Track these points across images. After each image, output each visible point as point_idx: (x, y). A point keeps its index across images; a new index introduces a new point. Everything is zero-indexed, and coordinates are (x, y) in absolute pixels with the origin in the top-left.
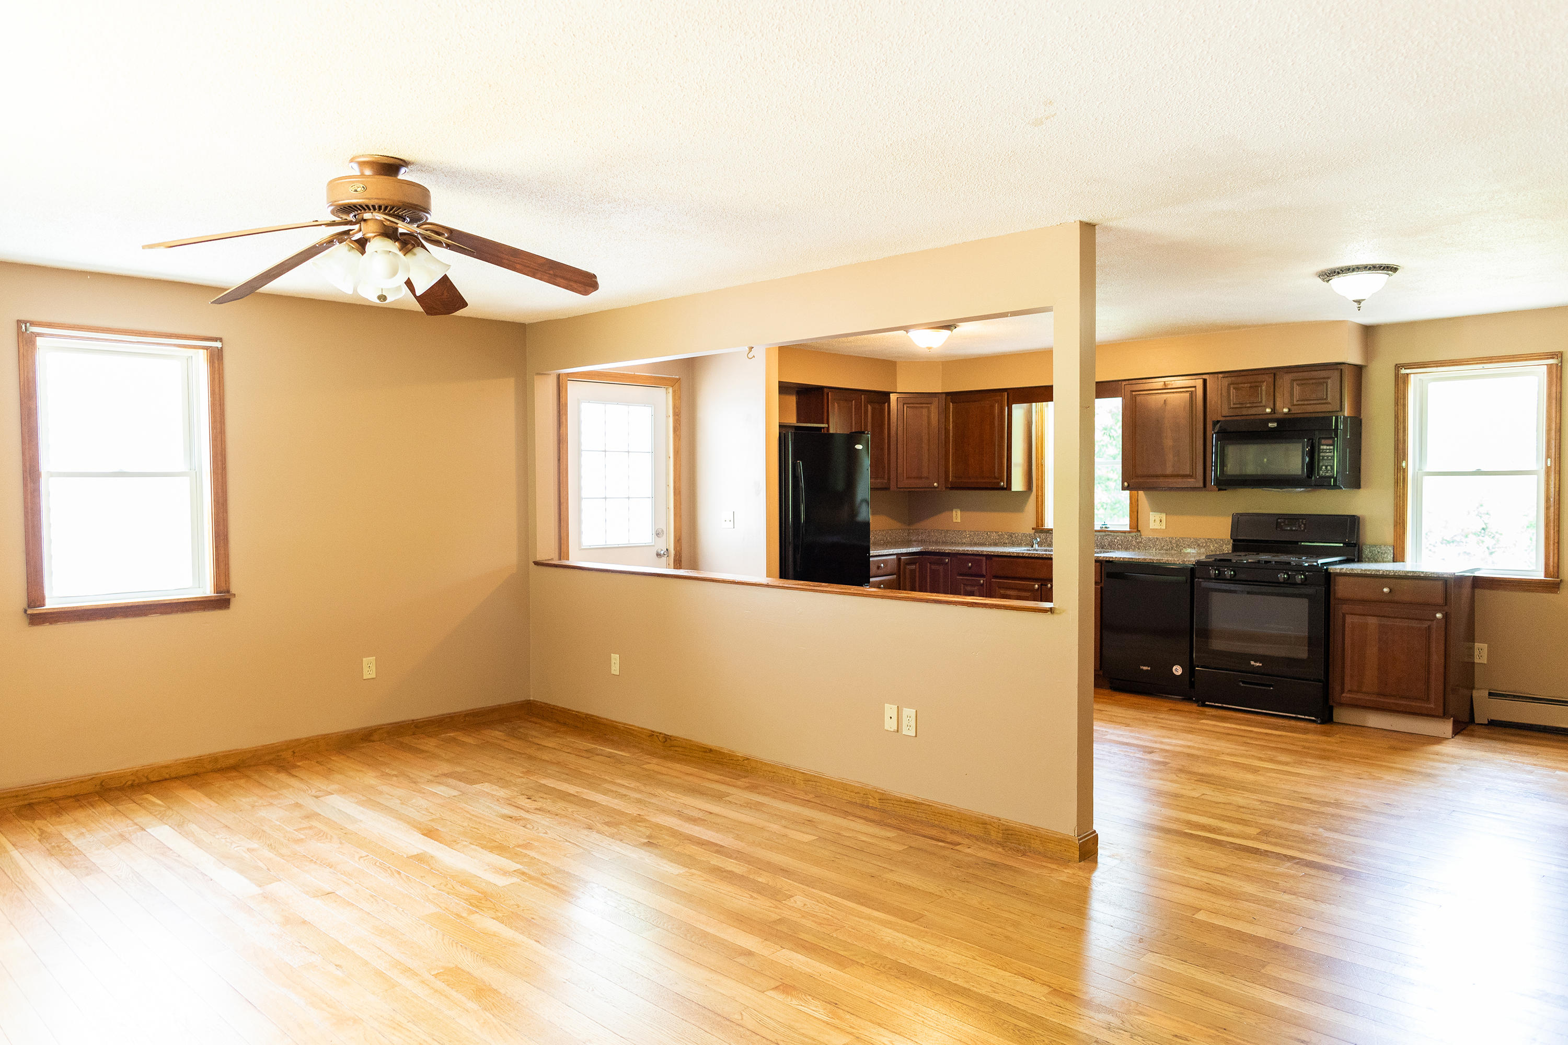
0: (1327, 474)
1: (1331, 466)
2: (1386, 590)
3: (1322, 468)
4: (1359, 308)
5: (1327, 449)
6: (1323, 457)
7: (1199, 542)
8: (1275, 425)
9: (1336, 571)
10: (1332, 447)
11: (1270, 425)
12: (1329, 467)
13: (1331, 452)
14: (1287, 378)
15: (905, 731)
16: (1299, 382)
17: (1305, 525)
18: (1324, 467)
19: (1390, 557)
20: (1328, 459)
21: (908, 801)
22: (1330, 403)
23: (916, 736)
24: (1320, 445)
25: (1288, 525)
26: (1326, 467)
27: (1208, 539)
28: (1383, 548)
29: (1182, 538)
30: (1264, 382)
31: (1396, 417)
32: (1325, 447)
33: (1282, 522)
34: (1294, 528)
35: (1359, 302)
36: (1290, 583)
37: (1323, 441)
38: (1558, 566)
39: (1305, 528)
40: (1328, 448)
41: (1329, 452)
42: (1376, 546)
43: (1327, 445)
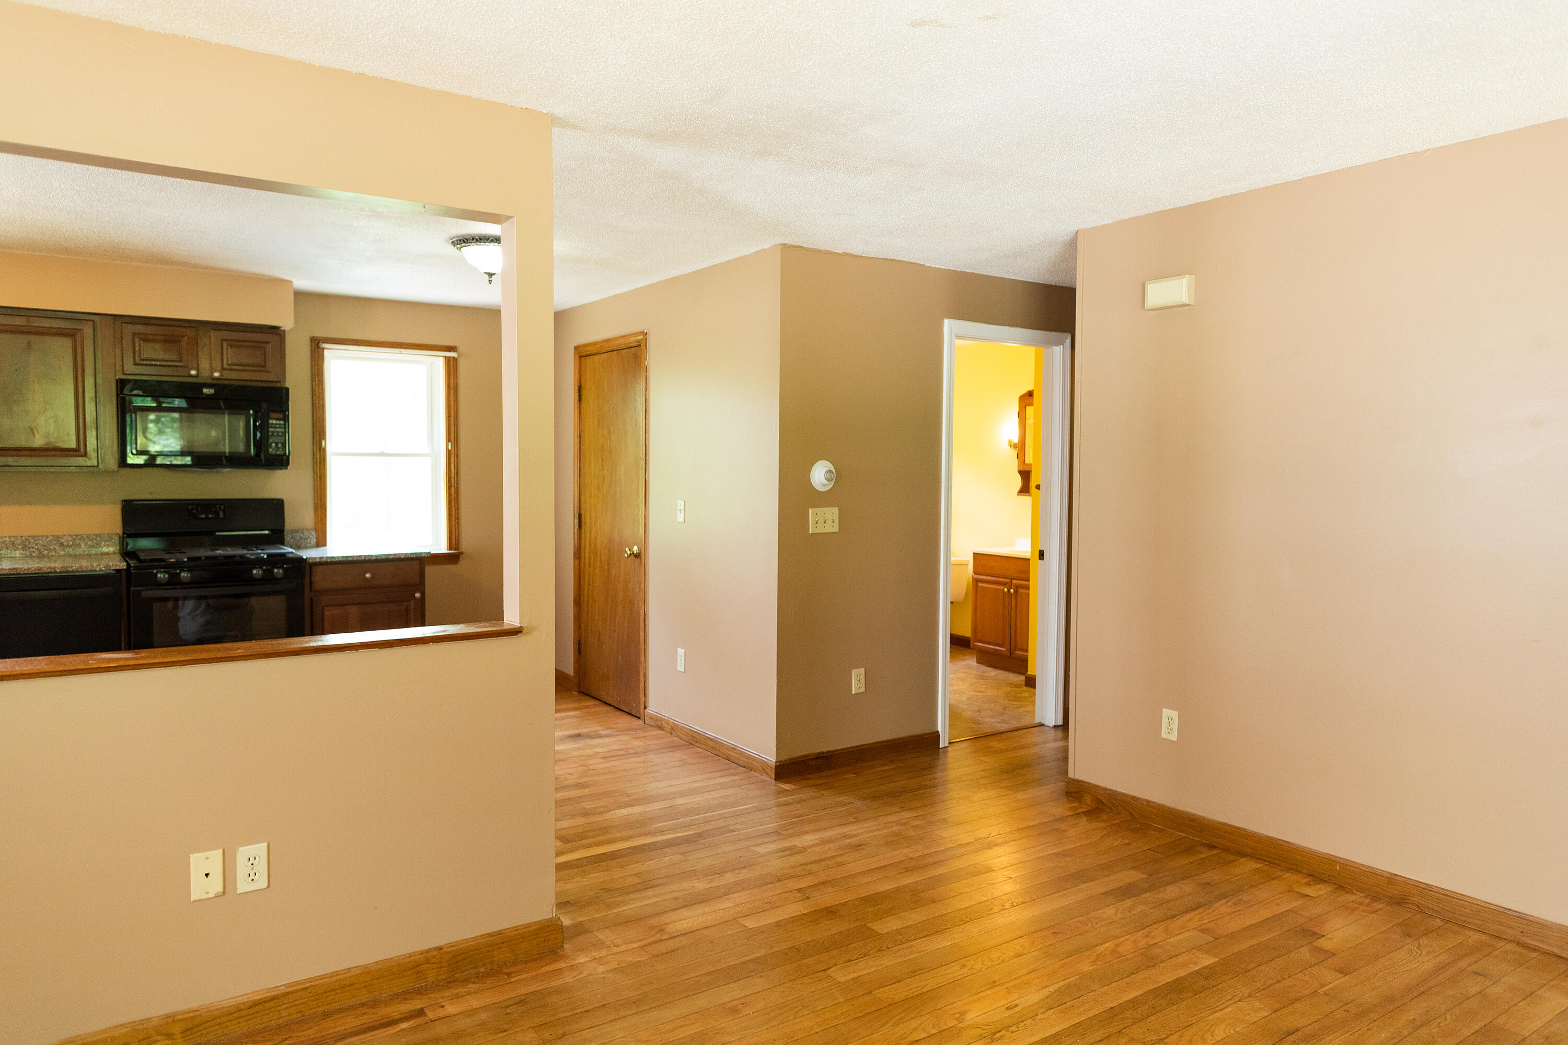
0: (278, 453)
1: (282, 444)
2: (368, 575)
3: (271, 445)
4: (490, 282)
5: (276, 424)
6: (273, 432)
7: (62, 540)
8: (212, 391)
9: (315, 561)
10: (282, 422)
11: (205, 391)
12: (280, 445)
13: (282, 428)
14: (214, 336)
15: (243, 886)
16: (230, 343)
17: (224, 511)
18: (274, 445)
19: (314, 541)
20: (278, 435)
21: (255, 1004)
22: (269, 372)
23: (269, 886)
24: (269, 418)
25: (202, 513)
26: (277, 444)
27: (76, 536)
28: (306, 533)
29: (33, 537)
30: (184, 336)
31: (313, 391)
32: (274, 422)
33: (193, 509)
34: (210, 516)
35: (491, 275)
36: (269, 578)
37: (272, 415)
38: (458, 539)
39: (225, 516)
40: (278, 422)
41: (279, 428)
42: (297, 531)
43: (277, 419)
